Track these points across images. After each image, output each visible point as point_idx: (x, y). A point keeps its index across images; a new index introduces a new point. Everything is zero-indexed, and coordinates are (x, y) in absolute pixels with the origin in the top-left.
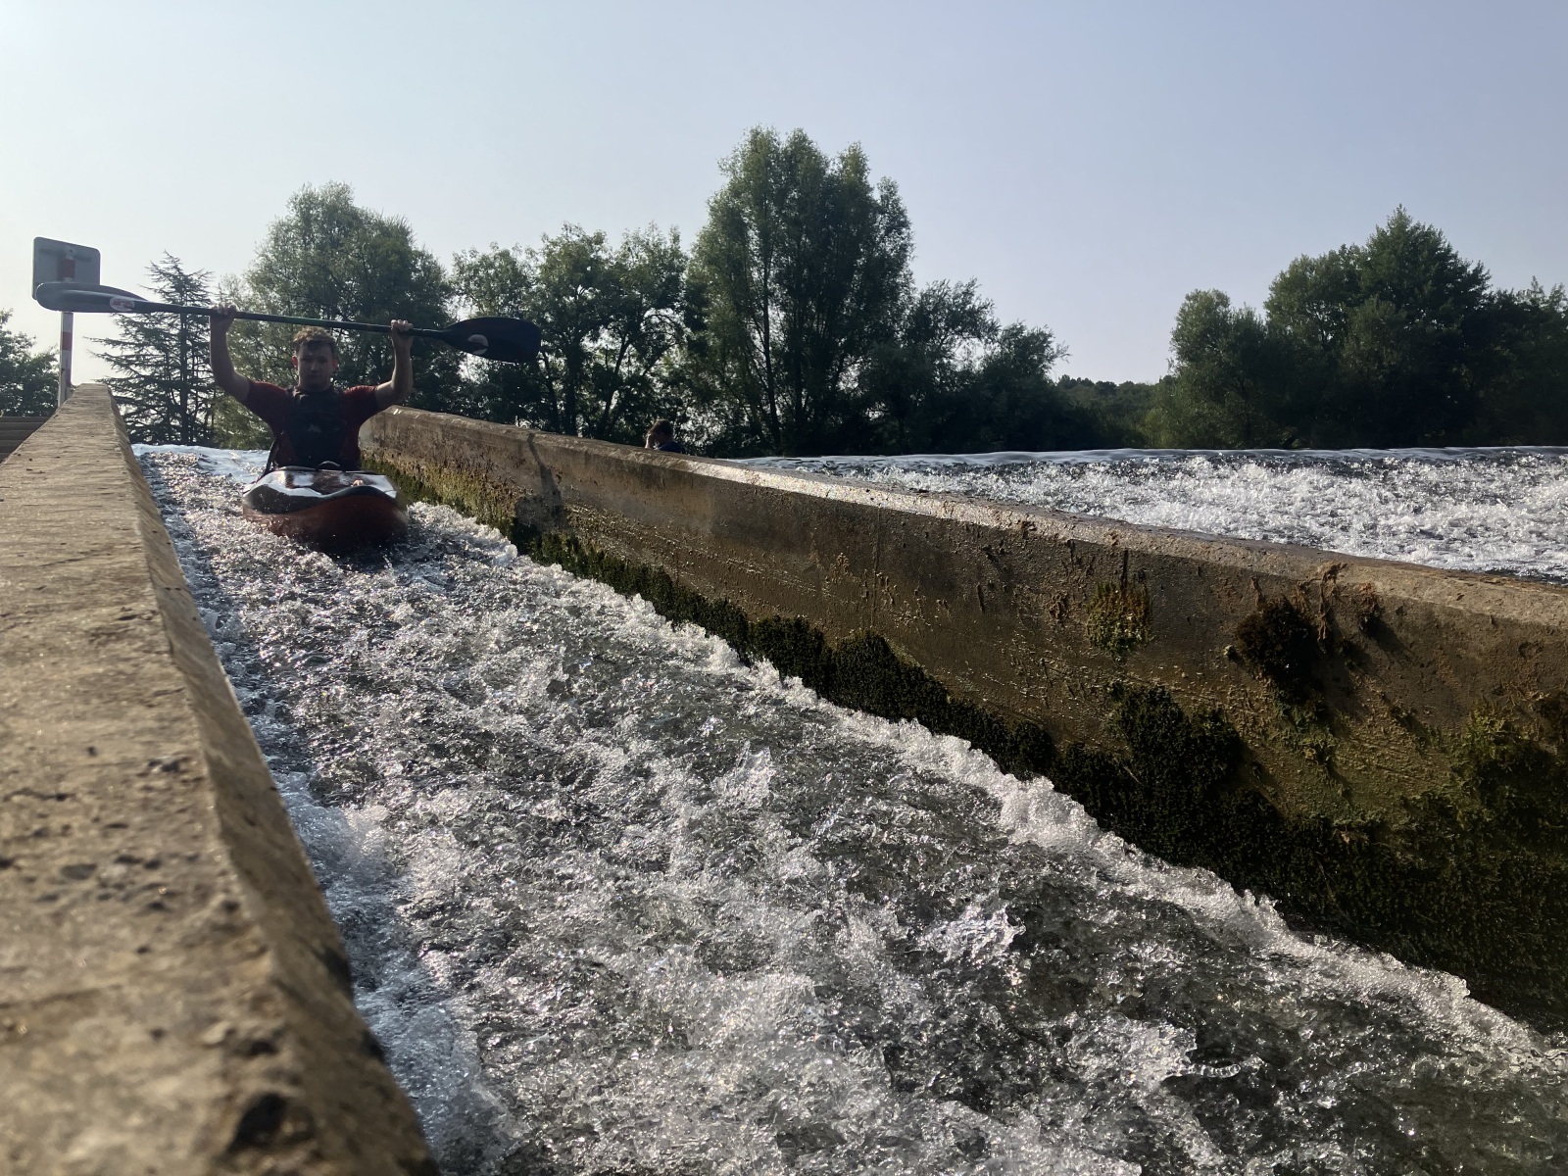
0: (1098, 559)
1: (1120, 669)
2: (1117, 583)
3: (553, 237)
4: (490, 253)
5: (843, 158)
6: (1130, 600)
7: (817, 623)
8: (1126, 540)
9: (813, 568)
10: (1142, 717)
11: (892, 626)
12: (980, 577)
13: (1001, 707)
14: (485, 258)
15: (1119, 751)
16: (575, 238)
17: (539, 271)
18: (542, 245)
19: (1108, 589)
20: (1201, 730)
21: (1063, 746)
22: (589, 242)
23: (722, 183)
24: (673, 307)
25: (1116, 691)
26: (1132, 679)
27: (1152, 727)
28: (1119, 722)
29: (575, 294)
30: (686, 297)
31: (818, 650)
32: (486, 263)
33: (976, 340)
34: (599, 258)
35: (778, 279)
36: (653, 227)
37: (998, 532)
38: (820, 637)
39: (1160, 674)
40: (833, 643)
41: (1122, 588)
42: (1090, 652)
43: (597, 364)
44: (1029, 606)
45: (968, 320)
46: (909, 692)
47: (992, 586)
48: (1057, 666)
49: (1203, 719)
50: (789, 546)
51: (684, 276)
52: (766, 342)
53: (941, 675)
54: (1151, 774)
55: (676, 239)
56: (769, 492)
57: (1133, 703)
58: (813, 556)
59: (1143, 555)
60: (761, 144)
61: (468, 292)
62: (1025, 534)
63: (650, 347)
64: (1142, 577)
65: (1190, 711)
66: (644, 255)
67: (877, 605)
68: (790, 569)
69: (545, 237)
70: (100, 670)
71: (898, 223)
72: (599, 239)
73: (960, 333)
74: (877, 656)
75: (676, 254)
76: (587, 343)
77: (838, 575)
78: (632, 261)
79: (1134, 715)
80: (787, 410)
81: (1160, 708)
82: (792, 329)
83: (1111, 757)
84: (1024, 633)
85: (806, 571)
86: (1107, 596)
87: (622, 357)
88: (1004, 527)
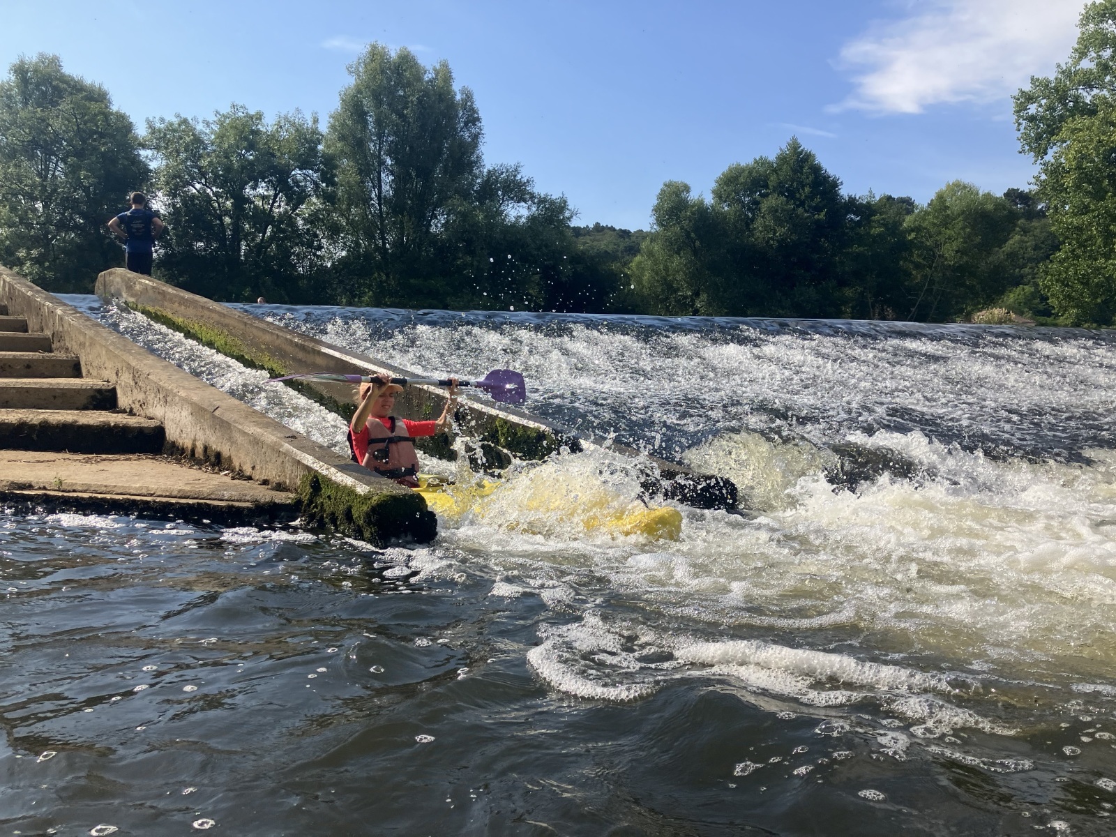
3: (224, 112)
4: (175, 121)
5: (435, 70)
14: (171, 124)
16: (240, 114)
17: (213, 137)
18: (216, 119)
22: (252, 118)
23: (351, 81)
24: (312, 169)
29: (240, 155)
30: (321, 162)
32: (171, 128)
33: (523, 204)
34: (258, 130)
35: (388, 153)
36: (298, 111)
43: (256, 207)
45: (517, 189)
51: (320, 147)
52: (379, 197)
55: (316, 121)
60: (377, 56)
61: (157, 148)
63: (296, 197)
66: (292, 130)
69: (217, 112)
71: (473, 119)
72: (259, 117)
73: (512, 199)
75: (315, 132)
76: (248, 191)
78: (284, 134)
80: (393, 245)
82: (398, 188)
87: (274, 201)
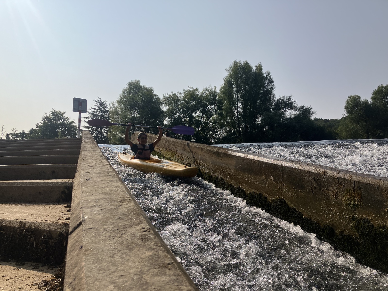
0: (346, 182)
1: (354, 212)
2: (352, 189)
3: (186, 90)
4: (171, 94)
5: (256, 67)
6: (356, 194)
7: (265, 194)
8: (354, 178)
9: (264, 180)
10: (362, 226)
11: (287, 196)
12: (312, 185)
13: (319, 220)
15: (355, 234)
16: (191, 90)
17: (182, 98)
18: (183, 92)
19: (349, 190)
20: (380, 231)
21: (338, 231)
22: (194, 90)
24: (214, 105)
25: (353, 218)
26: (357, 215)
27: (364, 229)
28: (354, 227)
29: (191, 103)
30: (218, 103)
31: (266, 201)
32: (170, 96)
33: (292, 110)
34: (197, 94)
35: (241, 97)
36: (210, 86)
37: (316, 174)
38: (266, 198)
39: (366, 214)
40: (270, 199)
41: (354, 191)
42: (344, 207)
43: (196, 119)
44: (326, 194)
45: (289, 105)
46: (292, 214)
47: (315, 188)
48: (335, 210)
49: (380, 228)
50: (256, 174)
51: (217, 97)
52: (237, 112)
53: (301, 210)
54: (365, 241)
55: (215, 89)
56: (250, 160)
57: (358, 222)
58: (264, 177)
59: (359, 182)
60: (236, 64)
61: (166, 103)
62: (325, 175)
63: (209, 115)
64: (360, 188)
65: (376, 225)
66: (208, 93)
67: (282, 191)
68: (257, 180)
69: (184, 90)
70: (151, 254)
71: (271, 81)
72: (197, 90)
73: (287, 108)
74: (283, 205)
75: (215, 92)
76: (194, 115)
77: (271, 182)
78: (205, 94)
79: (359, 225)
80: (243, 129)
81: (367, 224)
82: (244, 109)
83: (352, 236)
84: (325, 201)
85: (262, 180)
86: (349, 193)
87: (202, 117)
88: (318, 173)
